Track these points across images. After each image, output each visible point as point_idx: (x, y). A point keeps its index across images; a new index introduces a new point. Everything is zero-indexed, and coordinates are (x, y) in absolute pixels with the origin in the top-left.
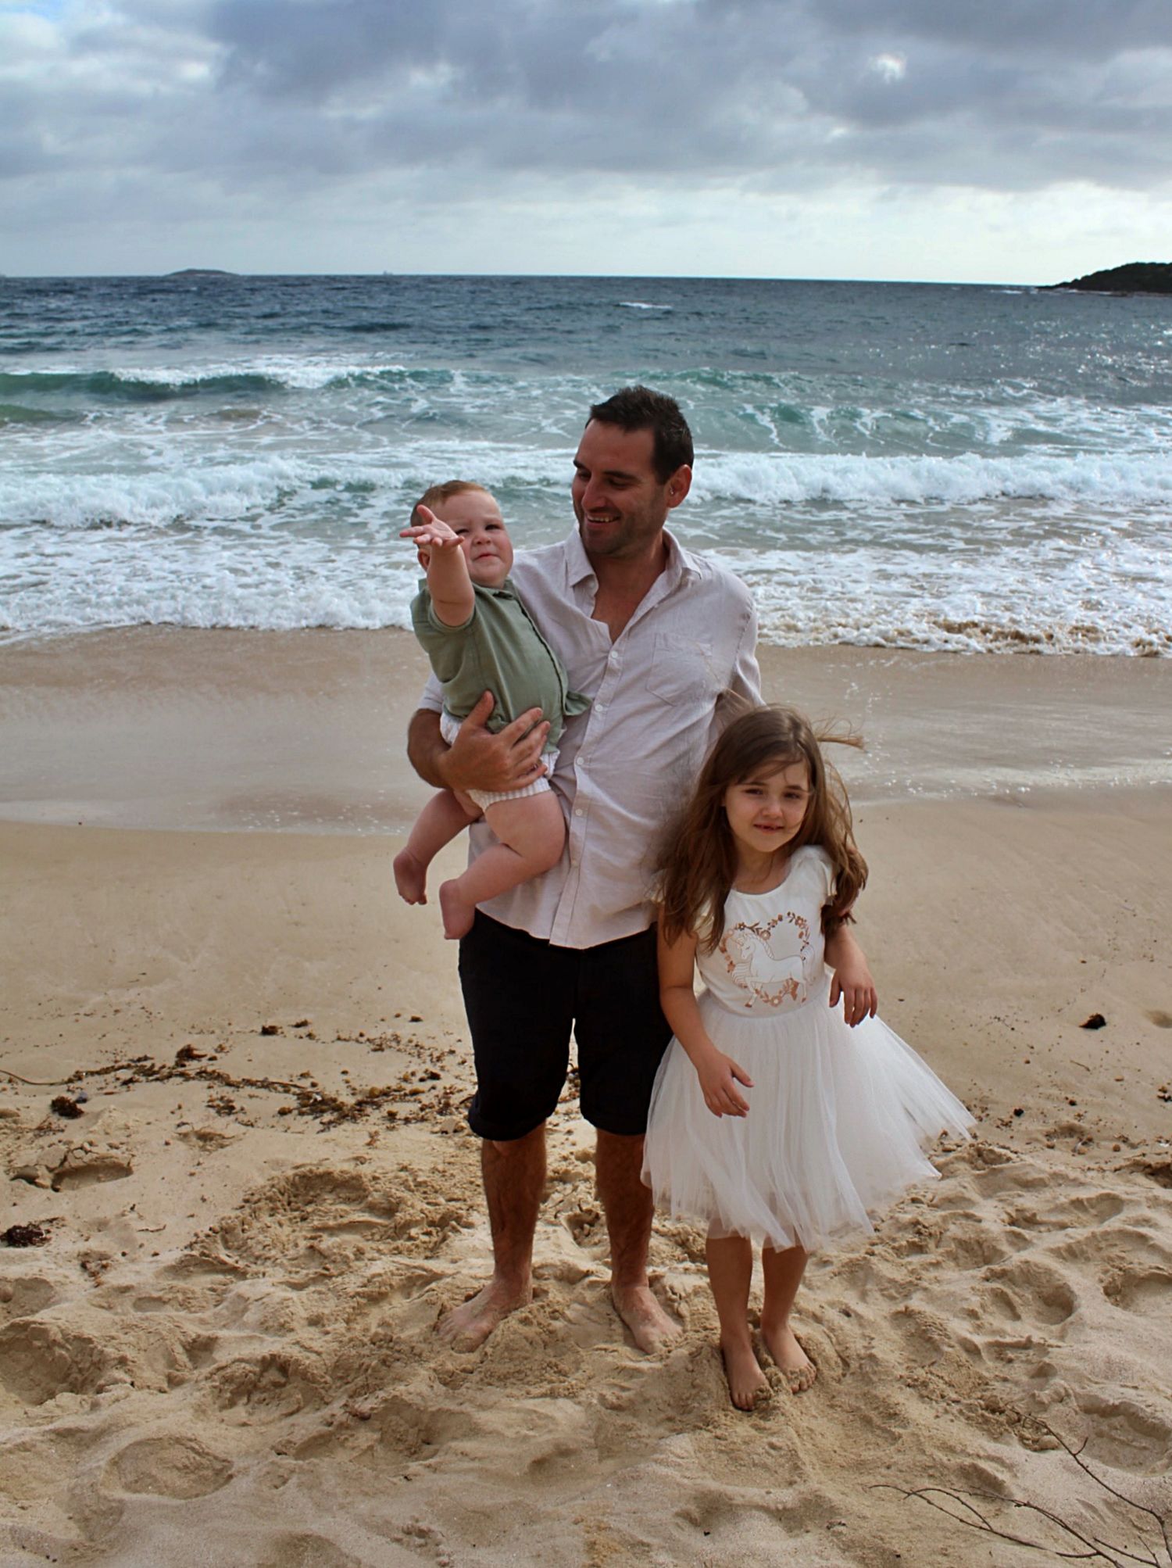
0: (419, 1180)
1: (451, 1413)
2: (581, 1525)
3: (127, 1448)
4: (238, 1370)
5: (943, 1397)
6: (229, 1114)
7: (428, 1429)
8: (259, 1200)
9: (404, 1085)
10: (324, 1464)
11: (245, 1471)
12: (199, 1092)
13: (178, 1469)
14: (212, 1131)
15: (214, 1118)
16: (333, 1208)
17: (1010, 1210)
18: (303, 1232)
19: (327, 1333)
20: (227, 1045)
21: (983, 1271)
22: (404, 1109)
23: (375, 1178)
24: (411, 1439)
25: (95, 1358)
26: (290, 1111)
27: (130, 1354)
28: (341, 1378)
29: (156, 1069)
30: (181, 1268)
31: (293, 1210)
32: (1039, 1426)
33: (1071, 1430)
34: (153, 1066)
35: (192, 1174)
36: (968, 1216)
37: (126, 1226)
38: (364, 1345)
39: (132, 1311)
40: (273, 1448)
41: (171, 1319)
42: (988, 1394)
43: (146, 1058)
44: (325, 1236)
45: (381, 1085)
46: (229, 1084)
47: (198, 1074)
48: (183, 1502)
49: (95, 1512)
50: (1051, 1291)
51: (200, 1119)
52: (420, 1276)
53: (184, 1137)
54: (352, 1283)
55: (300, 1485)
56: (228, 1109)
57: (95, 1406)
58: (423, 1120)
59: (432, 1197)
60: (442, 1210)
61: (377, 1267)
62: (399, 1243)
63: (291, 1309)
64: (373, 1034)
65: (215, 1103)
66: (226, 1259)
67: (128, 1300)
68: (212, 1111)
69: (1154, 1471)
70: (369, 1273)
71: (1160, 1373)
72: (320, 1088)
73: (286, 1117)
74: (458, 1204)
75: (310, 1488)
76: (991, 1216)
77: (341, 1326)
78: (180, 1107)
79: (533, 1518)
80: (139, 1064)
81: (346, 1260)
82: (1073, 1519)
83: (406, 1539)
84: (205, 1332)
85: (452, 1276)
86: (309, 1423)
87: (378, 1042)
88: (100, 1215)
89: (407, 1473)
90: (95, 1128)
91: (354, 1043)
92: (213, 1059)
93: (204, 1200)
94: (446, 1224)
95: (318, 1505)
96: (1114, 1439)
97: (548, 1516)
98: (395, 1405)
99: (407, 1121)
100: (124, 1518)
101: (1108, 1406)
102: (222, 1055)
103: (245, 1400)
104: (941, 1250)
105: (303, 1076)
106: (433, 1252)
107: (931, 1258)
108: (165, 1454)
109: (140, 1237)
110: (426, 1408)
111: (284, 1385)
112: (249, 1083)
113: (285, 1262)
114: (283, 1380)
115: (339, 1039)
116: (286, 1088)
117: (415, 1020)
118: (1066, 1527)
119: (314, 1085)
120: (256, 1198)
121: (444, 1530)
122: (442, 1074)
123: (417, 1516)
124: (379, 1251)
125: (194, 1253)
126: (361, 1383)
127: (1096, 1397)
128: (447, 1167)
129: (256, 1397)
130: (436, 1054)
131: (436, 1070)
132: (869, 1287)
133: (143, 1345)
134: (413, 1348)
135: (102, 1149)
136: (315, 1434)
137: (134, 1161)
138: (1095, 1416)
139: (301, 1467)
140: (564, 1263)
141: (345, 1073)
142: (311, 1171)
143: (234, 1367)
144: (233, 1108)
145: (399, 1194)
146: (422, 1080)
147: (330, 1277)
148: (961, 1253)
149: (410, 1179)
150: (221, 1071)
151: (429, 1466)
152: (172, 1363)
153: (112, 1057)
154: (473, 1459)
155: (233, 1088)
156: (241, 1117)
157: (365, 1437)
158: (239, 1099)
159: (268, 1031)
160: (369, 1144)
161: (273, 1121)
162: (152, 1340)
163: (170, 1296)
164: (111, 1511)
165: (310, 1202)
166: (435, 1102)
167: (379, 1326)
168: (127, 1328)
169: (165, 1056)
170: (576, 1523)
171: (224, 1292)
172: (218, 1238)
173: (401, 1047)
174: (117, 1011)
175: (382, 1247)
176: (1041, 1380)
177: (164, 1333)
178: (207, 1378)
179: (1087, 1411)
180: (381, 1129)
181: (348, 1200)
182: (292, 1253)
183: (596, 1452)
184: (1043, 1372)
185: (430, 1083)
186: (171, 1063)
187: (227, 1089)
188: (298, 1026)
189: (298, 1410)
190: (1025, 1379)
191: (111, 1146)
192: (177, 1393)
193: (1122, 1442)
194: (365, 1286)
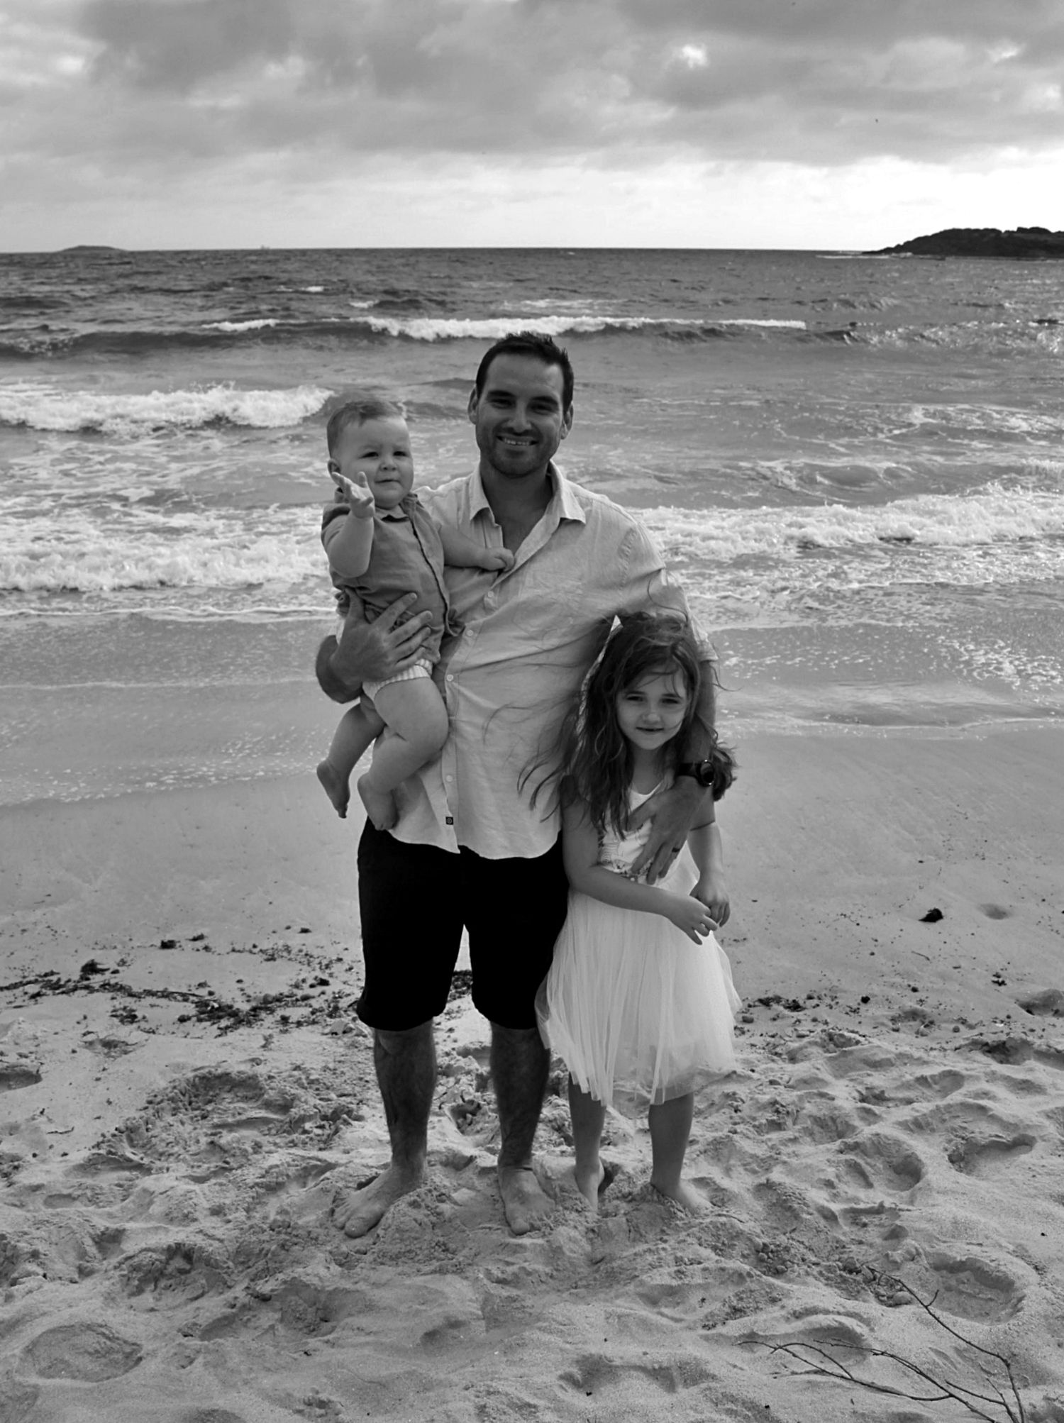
0: (312, 1077)
1: (347, 1292)
2: (472, 1391)
3: (41, 1336)
4: (145, 1258)
5: (803, 1260)
6: (132, 1022)
7: (325, 1308)
8: (162, 1101)
9: (295, 991)
10: (227, 1343)
11: (153, 1354)
12: (103, 1003)
13: (90, 1354)
14: (116, 1039)
15: (118, 1027)
16: (232, 1106)
17: (860, 1088)
18: (204, 1128)
19: (229, 1221)
20: (128, 959)
21: (838, 1144)
22: (295, 1013)
23: (270, 1077)
24: (310, 1317)
25: (9, 1254)
26: (189, 1018)
27: (41, 1247)
28: (243, 1263)
29: (62, 983)
30: (90, 1166)
31: (194, 1109)
32: (891, 1284)
33: (922, 1286)
34: (59, 980)
35: (98, 1079)
36: (822, 1095)
37: (36, 1129)
38: (264, 1231)
39: (43, 1208)
40: (179, 1330)
41: (81, 1214)
42: (845, 1256)
43: (52, 973)
44: (224, 1132)
45: (273, 992)
46: (131, 995)
47: (102, 986)
48: (95, 1384)
49: (10, 1398)
50: (900, 1160)
51: (104, 1027)
52: (315, 1167)
53: (90, 1044)
54: (251, 1175)
55: (205, 1364)
56: (131, 1018)
57: (9, 1298)
58: (314, 1022)
59: (324, 1094)
60: (334, 1104)
61: (274, 1159)
62: (294, 1136)
63: (195, 1200)
64: (265, 945)
65: (119, 1013)
66: (132, 1157)
67: (39, 1198)
68: (116, 1020)
69: (999, 1320)
70: (266, 1165)
71: (1002, 1231)
72: (216, 996)
73: (185, 1024)
74: (349, 1099)
75: (215, 1367)
76: (843, 1094)
77: (241, 1215)
78: (85, 1018)
79: (427, 1386)
80: (46, 979)
81: (244, 1154)
82: (926, 1366)
83: (307, 1410)
84: (113, 1225)
85: (346, 1165)
86: (213, 1306)
87: (270, 952)
88: (11, 1120)
89: (306, 1348)
90: (5, 1039)
91: (247, 955)
92: (116, 972)
93: (109, 1103)
94: (338, 1118)
95: (223, 1382)
96: (961, 1293)
97: (440, 1383)
98: (294, 1286)
99: (299, 1024)
100: (39, 1402)
101: (955, 1262)
102: (125, 968)
103: (152, 1286)
104: (798, 1127)
105: (201, 985)
106: (326, 1144)
107: (789, 1134)
108: (76, 1340)
109: (50, 1139)
110: (323, 1287)
111: (188, 1272)
112: (150, 993)
113: (188, 1157)
114: (188, 1267)
115: (234, 950)
116: (185, 997)
117: (305, 931)
118: (921, 1373)
119: (211, 993)
120: (159, 1099)
121: (343, 1401)
122: (331, 980)
123: (317, 1388)
124: (275, 1144)
125: (101, 1152)
126: (261, 1267)
127: (945, 1255)
128: (338, 1065)
129: (163, 1283)
130: (325, 962)
131: (325, 977)
132: (732, 1162)
133: (54, 1239)
134: (309, 1233)
135: (12, 1059)
136: (219, 1316)
137: (43, 1069)
138: (944, 1272)
139: (206, 1347)
140: (449, 1149)
141: (239, 981)
142: (210, 1073)
143: (141, 1256)
144: (135, 1017)
145: (293, 1091)
146: (312, 986)
147: (231, 1170)
148: (817, 1129)
149: (303, 1077)
150: (124, 983)
151: (327, 1342)
152: (83, 1254)
153: (20, 973)
154: (369, 1334)
155: (135, 999)
156: (143, 1024)
157: (267, 1317)
158: (141, 1008)
159: (167, 945)
160: (264, 1046)
161: (173, 1028)
162: (63, 1234)
163: (79, 1192)
164: (26, 1396)
165: (210, 1101)
166: (325, 1006)
167: (278, 1213)
168: (39, 1224)
169: (71, 970)
170: (467, 1389)
171: (131, 1187)
172: (124, 1137)
173: (292, 956)
174: (24, 931)
175: (278, 1140)
176: (894, 1242)
177: (74, 1227)
178: (115, 1268)
179: (937, 1268)
180: (275, 1032)
181: (246, 1099)
182: (193, 1149)
183: (483, 1323)
184: (896, 1234)
185: (320, 989)
186: (76, 977)
187: (129, 999)
188: (195, 939)
189: (202, 1295)
190: (878, 1241)
191: (21, 1055)
192: (88, 1283)
193: (970, 1295)
194: (263, 1177)
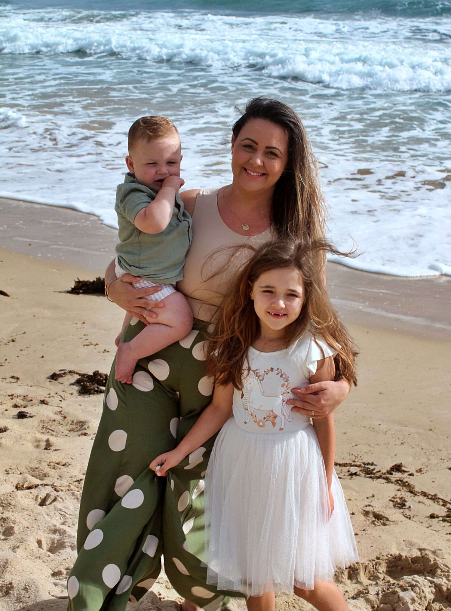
6: (400, 508)
12: (390, 491)
14: (383, 514)
15: (390, 508)
20: (425, 469)
26: (438, 517)
29: (375, 471)
43: (372, 464)
46: (411, 492)
47: (397, 481)
51: (381, 506)
53: (366, 513)
56: (401, 505)
65: (395, 500)
68: (391, 503)
73: (433, 520)
80: (366, 466)
92: (412, 475)
102: (419, 474)
112: (424, 494)
116: (444, 503)
144: (404, 505)
150: (411, 483)
153: (354, 458)
155: (412, 495)
156: (406, 512)
158: (411, 500)
161: (424, 520)
169: (384, 465)
186: (384, 471)
187: (409, 494)
